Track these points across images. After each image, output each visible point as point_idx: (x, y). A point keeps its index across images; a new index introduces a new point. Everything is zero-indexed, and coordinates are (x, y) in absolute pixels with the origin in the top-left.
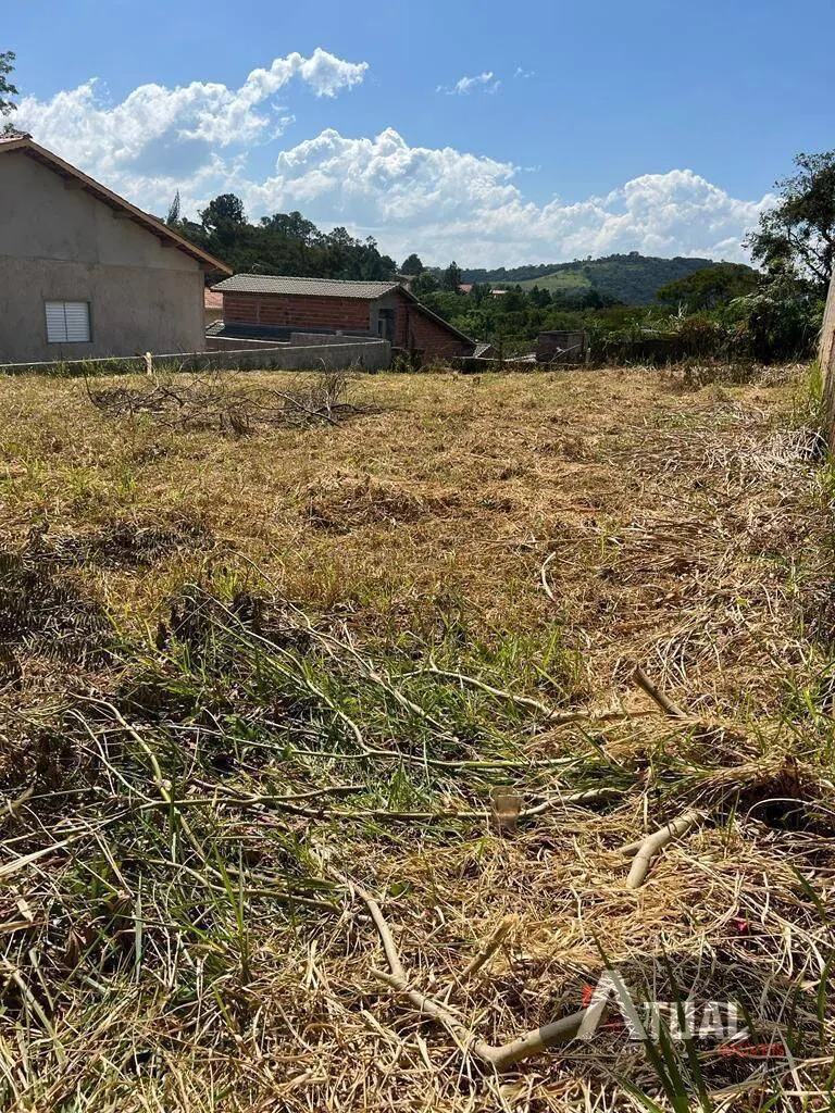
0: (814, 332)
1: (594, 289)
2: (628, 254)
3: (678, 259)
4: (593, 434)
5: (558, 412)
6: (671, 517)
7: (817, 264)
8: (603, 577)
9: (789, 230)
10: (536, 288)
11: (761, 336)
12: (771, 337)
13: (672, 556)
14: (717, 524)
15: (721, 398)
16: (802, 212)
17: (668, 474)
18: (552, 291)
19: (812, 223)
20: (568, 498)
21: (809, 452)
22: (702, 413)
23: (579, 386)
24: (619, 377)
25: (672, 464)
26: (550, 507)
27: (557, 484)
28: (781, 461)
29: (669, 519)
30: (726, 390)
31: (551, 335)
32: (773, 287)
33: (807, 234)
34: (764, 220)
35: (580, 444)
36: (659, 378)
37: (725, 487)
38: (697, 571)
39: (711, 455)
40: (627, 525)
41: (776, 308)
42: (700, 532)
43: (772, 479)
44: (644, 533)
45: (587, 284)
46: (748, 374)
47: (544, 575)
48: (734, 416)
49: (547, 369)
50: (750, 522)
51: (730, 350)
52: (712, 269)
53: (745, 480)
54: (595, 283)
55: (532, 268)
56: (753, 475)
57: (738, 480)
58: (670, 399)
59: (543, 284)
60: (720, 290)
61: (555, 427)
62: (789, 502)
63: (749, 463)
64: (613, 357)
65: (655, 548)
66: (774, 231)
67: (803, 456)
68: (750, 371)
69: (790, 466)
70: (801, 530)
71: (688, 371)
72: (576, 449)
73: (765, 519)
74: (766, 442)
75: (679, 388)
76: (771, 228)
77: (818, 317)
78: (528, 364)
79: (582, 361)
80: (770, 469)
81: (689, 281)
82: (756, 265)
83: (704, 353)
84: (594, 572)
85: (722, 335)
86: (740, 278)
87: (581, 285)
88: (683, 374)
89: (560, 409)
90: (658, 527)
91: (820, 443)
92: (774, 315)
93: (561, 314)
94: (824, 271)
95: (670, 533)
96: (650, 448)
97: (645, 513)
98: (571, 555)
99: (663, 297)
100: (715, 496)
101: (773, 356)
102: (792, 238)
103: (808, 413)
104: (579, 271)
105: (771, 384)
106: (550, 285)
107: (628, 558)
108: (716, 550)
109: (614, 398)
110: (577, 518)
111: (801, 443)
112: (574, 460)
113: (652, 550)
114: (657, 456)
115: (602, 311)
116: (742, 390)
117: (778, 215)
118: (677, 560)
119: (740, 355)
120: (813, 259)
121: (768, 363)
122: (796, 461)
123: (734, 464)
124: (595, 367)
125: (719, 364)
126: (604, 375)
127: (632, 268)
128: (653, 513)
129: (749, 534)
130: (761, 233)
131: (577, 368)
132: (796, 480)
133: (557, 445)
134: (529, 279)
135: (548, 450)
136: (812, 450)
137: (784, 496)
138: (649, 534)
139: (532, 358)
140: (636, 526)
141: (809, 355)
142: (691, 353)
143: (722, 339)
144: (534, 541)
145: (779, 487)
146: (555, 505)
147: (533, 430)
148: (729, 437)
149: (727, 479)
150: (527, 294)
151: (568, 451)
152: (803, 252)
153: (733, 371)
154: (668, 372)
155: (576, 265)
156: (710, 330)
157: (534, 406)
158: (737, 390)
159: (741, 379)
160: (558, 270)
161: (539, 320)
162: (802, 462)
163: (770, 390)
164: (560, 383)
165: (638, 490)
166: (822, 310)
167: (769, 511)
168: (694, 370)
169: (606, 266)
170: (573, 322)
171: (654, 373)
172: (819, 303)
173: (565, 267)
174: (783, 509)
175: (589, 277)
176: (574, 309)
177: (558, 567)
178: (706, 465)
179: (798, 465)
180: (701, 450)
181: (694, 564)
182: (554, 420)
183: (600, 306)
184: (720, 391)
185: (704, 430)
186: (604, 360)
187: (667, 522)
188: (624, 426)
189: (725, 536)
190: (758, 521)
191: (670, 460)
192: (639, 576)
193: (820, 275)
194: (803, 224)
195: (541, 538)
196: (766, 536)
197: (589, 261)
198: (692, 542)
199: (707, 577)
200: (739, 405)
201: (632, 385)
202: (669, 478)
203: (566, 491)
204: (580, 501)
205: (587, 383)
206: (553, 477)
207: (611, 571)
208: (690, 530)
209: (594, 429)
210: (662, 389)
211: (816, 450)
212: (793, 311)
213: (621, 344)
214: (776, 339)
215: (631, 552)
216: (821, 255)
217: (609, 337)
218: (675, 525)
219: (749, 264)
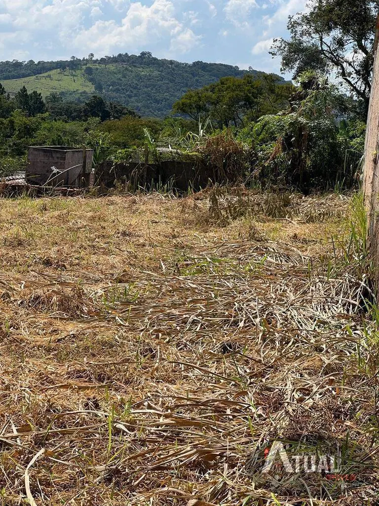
0: (356, 157)
1: (98, 95)
2: (138, 55)
3: (199, 65)
4: (97, 281)
5: (53, 253)
6: (194, 392)
7: (354, 79)
8: (108, 480)
9: (321, 39)
10: (24, 90)
11: (297, 161)
12: (309, 163)
13: (195, 446)
14: (249, 399)
15: (253, 236)
16: (334, 17)
17: (191, 336)
18: (45, 94)
19: (346, 31)
20: (63, 370)
21: (354, 305)
22: (230, 255)
23: (80, 218)
24: (130, 207)
25: (194, 322)
26: (38, 383)
27: (49, 350)
28: (324, 317)
29: (191, 396)
30: (259, 226)
31: (45, 151)
32: (306, 104)
33: (340, 43)
34: (293, 26)
35: (80, 297)
36: (180, 208)
37: (258, 352)
38: (226, 466)
39: (241, 309)
40: (138, 406)
41: (313, 129)
42: (228, 412)
43: (313, 341)
44: (160, 416)
45: (90, 89)
46: (285, 206)
47: (27, 483)
48: (269, 259)
49: (39, 193)
50: (288, 398)
51: (263, 175)
52: (239, 80)
53: (281, 342)
54: (99, 87)
55: (17, 65)
56: (291, 335)
57: (273, 341)
58: (194, 236)
59: (32, 85)
60: (249, 103)
61: (49, 272)
62: (333, 370)
63: (286, 319)
64: (123, 182)
65: (175, 437)
66: (305, 38)
67: (348, 310)
68: (287, 203)
69: (333, 322)
70: (347, 406)
71: (214, 201)
72: (75, 302)
73: (306, 391)
74: (305, 293)
75: (205, 222)
76: (302, 35)
77: (358, 140)
78: (14, 187)
79: (85, 185)
80: (311, 326)
81: (213, 91)
82: (288, 76)
83: (233, 179)
84: (96, 474)
85: (252, 157)
86: (272, 91)
87: (81, 90)
88: (208, 203)
89: (55, 248)
90: (177, 406)
91: (366, 293)
92: (310, 138)
93: (59, 124)
94: (363, 88)
95: (192, 415)
96: (168, 300)
97: (162, 387)
98: (65, 452)
99: (183, 109)
100: (247, 362)
101: (313, 185)
102: (325, 48)
103: (350, 257)
104: (78, 72)
105: (310, 219)
106: (42, 87)
107: (139, 451)
108: (250, 435)
109: (124, 234)
110: (75, 397)
111: (345, 293)
112: (72, 318)
113: (171, 439)
114: (175, 312)
115: (108, 122)
116: (278, 225)
117: (307, 20)
118: (201, 452)
119: (274, 182)
120: (350, 74)
121: (306, 193)
122: (340, 316)
123: (269, 321)
124: (102, 193)
125: (250, 192)
126: (112, 204)
127: (144, 72)
128: (173, 387)
129: (287, 412)
130: (290, 40)
131: (78, 194)
132: (340, 340)
133: (49, 298)
134: (14, 77)
135: (37, 303)
136: (357, 303)
137: (327, 362)
138: (166, 417)
139: (20, 179)
140: (150, 407)
141: (352, 184)
142: (218, 179)
143: (252, 163)
144: (15, 433)
145: (321, 350)
146: (45, 380)
147: (18, 276)
148: (264, 286)
149: (260, 341)
150: (12, 97)
151: (64, 304)
152: (337, 63)
153: (266, 202)
154: (190, 201)
155: (74, 65)
156: (238, 152)
157: (20, 243)
158: (273, 225)
159: (278, 212)
160: (50, 69)
161: (28, 131)
162: (347, 317)
163: (311, 226)
164: (56, 213)
165: (154, 356)
166: (363, 132)
167: (310, 381)
168: (221, 200)
169: (112, 67)
170: (74, 134)
171: (174, 202)
172: (359, 124)
173: (61, 66)
174: (326, 378)
175: (91, 80)
176: (74, 119)
177: (49, 469)
178: (236, 323)
179: (343, 321)
180: (229, 303)
181: (222, 455)
182: (48, 263)
183: (105, 116)
184: (251, 228)
185: (234, 277)
186: (110, 184)
187: (188, 399)
188: (135, 272)
189: (260, 416)
190: (297, 395)
191: (193, 317)
192: (153, 476)
193: (358, 92)
194: (336, 33)
195: (24, 429)
196: (306, 415)
197: (90, 61)
198: (219, 426)
199: (238, 473)
200: (274, 245)
201: (148, 216)
202: (192, 341)
203: (60, 360)
204: (79, 374)
205: (90, 214)
206: (44, 340)
207: (117, 472)
208: (217, 410)
209: (98, 275)
210: (185, 222)
211: (362, 303)
212: (331, 132)
213: (134, 165)
214: (314, 166)
215: (143, 443)
216: (358, 68)
217: (117, 157)
218: (197, 404)
219: (279, 74)
